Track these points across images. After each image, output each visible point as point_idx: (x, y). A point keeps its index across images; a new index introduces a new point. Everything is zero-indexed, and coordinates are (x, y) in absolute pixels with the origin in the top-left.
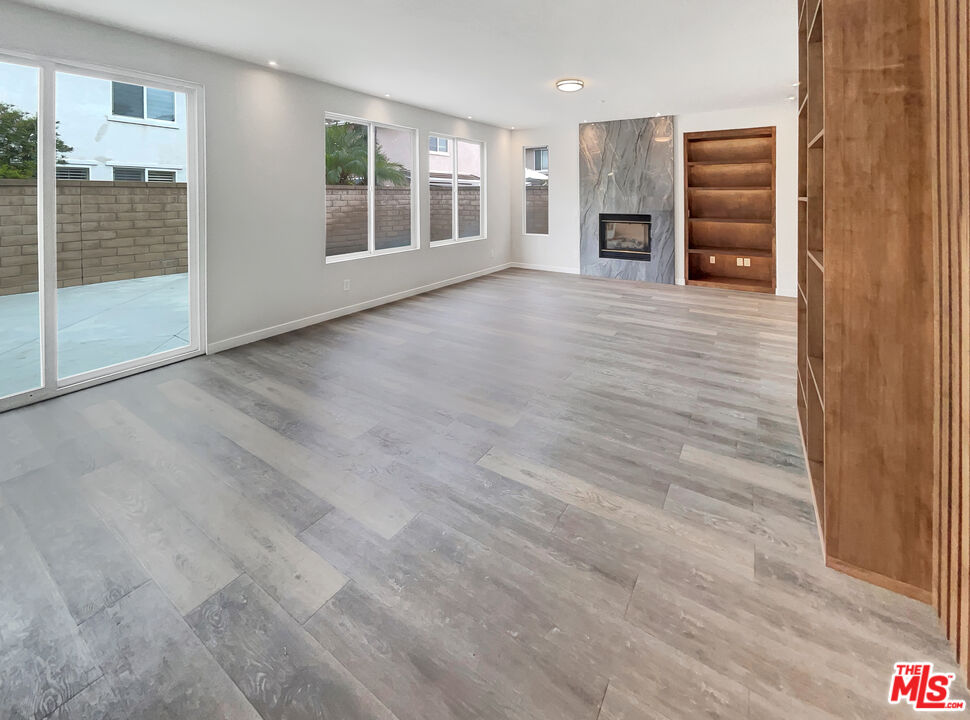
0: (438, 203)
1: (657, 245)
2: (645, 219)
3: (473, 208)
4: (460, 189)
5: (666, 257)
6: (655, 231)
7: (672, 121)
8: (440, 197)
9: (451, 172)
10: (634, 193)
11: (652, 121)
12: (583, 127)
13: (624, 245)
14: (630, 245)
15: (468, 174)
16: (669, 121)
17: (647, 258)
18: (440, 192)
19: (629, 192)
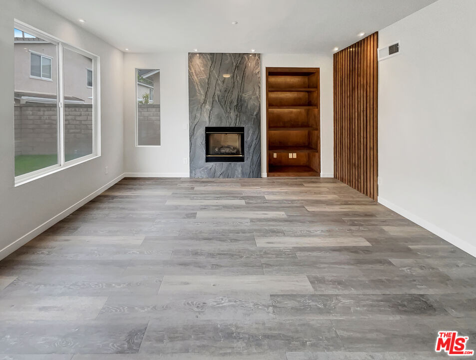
0: (40, 119)
1: (249, 150)
2: (240, 130)
3: (78, 122)
4: (67, 106)
5: (255, 159)
6: (248, 139)
7: (259, 58)
8: (41, 113)
9: (55, 94)
10: (232, 111)
11: (246, 56)
12: (191, 56)
13: (223, 151)
14: (227, 150)
15: (71, 96)
16: (257, 57)
17: (242, 160)
18: (42, 109)
19: (228, 109)
